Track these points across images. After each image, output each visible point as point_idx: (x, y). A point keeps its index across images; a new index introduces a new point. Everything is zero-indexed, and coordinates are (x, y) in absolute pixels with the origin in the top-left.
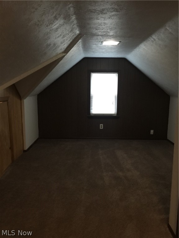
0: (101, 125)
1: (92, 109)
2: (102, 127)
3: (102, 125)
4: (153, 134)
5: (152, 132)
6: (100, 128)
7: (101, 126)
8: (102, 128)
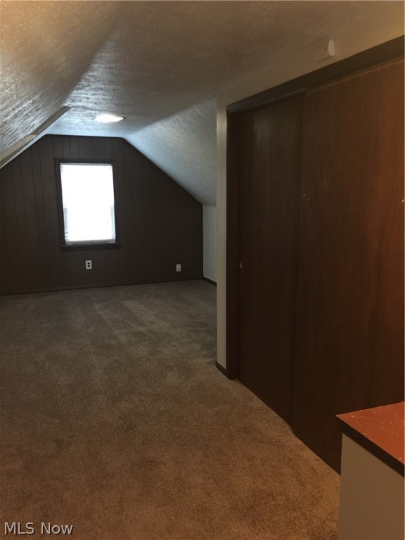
0: (87, 262)
1: (67, 233)
2: (91, 265)
3: (90, 261)
4: (180, 270)
5: (178, 267)
6: (87, 268)
7: (89, 265)
8: (91, 268)
